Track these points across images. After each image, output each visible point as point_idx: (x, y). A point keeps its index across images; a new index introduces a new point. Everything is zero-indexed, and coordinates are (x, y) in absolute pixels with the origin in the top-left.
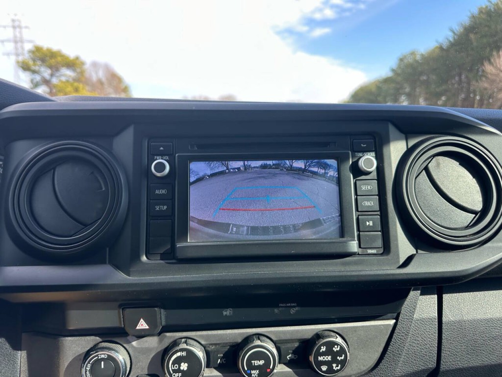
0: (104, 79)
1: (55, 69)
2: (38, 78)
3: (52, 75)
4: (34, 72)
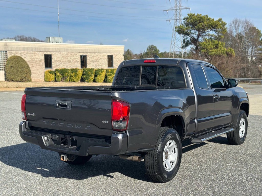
0: (243, 34)
1: (201, 30)
2: (189, 38)
3: (199, 36)
4: (187, 34)
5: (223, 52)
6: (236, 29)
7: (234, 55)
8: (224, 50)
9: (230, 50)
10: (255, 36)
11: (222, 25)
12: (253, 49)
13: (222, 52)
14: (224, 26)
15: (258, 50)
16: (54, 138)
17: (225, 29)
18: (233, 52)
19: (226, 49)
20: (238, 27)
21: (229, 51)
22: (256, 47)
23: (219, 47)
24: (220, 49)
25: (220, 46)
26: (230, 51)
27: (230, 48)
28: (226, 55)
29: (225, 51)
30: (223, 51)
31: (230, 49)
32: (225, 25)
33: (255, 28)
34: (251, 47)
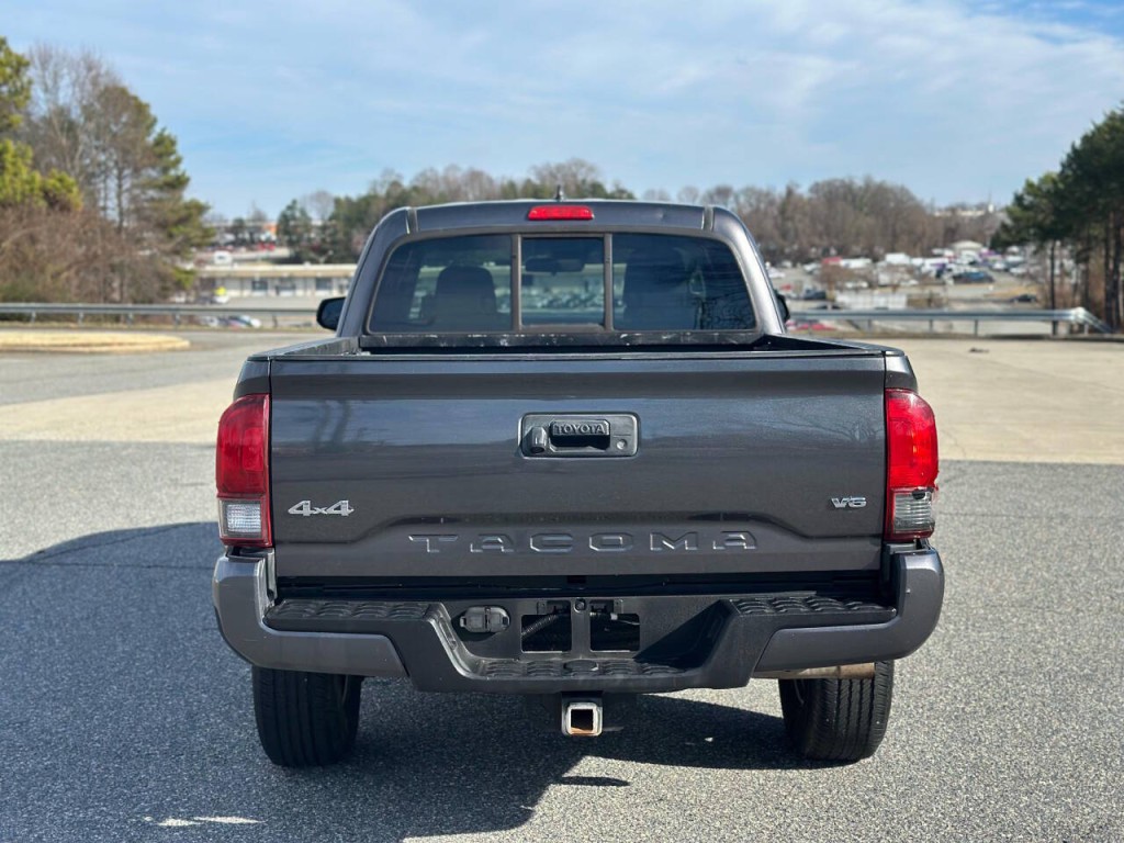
5: (32, 190)
6: (46, 90)
7: (77, 206)
8: (30, 182)
9: (61, 180)
10: (125, 124)
11: (12, 67)
12: (123, 182)
13: (27, 187)
14: (17, 71)
15: (144, 187)
16: (475, 623)
17: (22, 87)
18: (75, 189)
19: (38, 176)
20: (55, 82)
21: (54, 186)
22: (137, 171)
23: (9, 166)
24: (16, 174)
25: (13, 160)
26: (58, 185)
27: (60, 172)
28: (43, 204)
29: (37, 184)
30: (28, 182)
31: (58, 176)
32: (23, 69)
33: (123, 92)
34: (115, 172)
